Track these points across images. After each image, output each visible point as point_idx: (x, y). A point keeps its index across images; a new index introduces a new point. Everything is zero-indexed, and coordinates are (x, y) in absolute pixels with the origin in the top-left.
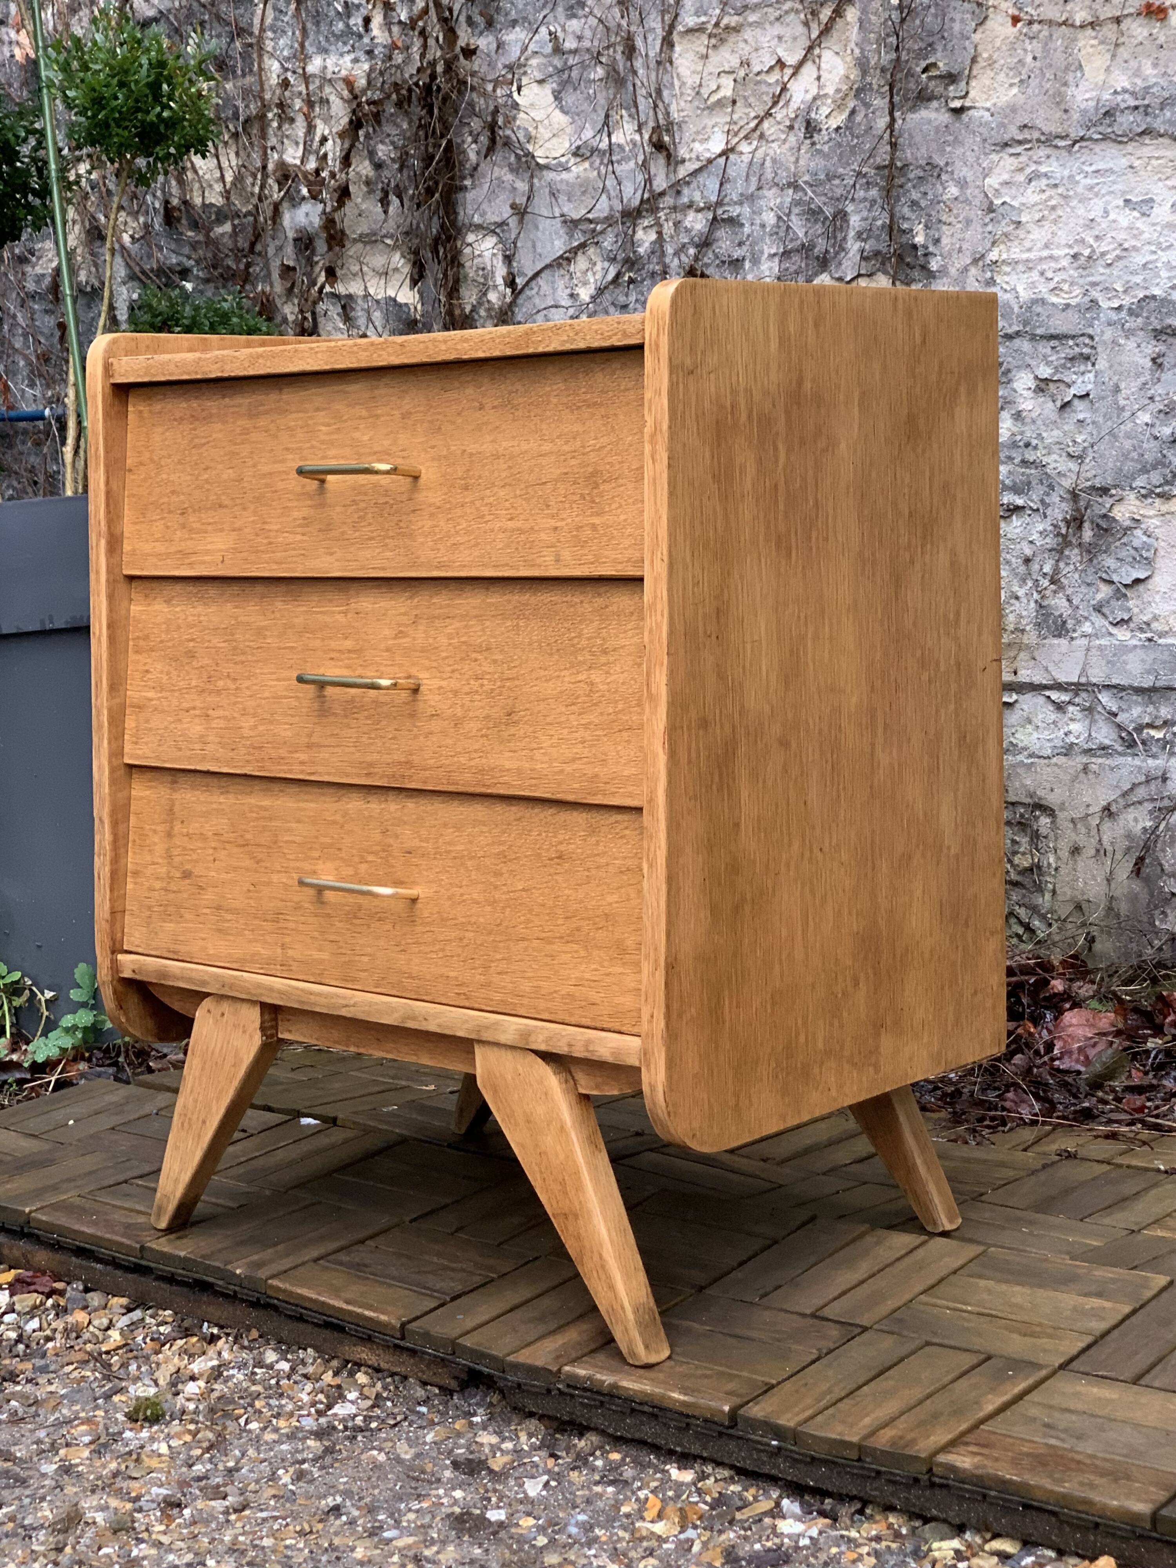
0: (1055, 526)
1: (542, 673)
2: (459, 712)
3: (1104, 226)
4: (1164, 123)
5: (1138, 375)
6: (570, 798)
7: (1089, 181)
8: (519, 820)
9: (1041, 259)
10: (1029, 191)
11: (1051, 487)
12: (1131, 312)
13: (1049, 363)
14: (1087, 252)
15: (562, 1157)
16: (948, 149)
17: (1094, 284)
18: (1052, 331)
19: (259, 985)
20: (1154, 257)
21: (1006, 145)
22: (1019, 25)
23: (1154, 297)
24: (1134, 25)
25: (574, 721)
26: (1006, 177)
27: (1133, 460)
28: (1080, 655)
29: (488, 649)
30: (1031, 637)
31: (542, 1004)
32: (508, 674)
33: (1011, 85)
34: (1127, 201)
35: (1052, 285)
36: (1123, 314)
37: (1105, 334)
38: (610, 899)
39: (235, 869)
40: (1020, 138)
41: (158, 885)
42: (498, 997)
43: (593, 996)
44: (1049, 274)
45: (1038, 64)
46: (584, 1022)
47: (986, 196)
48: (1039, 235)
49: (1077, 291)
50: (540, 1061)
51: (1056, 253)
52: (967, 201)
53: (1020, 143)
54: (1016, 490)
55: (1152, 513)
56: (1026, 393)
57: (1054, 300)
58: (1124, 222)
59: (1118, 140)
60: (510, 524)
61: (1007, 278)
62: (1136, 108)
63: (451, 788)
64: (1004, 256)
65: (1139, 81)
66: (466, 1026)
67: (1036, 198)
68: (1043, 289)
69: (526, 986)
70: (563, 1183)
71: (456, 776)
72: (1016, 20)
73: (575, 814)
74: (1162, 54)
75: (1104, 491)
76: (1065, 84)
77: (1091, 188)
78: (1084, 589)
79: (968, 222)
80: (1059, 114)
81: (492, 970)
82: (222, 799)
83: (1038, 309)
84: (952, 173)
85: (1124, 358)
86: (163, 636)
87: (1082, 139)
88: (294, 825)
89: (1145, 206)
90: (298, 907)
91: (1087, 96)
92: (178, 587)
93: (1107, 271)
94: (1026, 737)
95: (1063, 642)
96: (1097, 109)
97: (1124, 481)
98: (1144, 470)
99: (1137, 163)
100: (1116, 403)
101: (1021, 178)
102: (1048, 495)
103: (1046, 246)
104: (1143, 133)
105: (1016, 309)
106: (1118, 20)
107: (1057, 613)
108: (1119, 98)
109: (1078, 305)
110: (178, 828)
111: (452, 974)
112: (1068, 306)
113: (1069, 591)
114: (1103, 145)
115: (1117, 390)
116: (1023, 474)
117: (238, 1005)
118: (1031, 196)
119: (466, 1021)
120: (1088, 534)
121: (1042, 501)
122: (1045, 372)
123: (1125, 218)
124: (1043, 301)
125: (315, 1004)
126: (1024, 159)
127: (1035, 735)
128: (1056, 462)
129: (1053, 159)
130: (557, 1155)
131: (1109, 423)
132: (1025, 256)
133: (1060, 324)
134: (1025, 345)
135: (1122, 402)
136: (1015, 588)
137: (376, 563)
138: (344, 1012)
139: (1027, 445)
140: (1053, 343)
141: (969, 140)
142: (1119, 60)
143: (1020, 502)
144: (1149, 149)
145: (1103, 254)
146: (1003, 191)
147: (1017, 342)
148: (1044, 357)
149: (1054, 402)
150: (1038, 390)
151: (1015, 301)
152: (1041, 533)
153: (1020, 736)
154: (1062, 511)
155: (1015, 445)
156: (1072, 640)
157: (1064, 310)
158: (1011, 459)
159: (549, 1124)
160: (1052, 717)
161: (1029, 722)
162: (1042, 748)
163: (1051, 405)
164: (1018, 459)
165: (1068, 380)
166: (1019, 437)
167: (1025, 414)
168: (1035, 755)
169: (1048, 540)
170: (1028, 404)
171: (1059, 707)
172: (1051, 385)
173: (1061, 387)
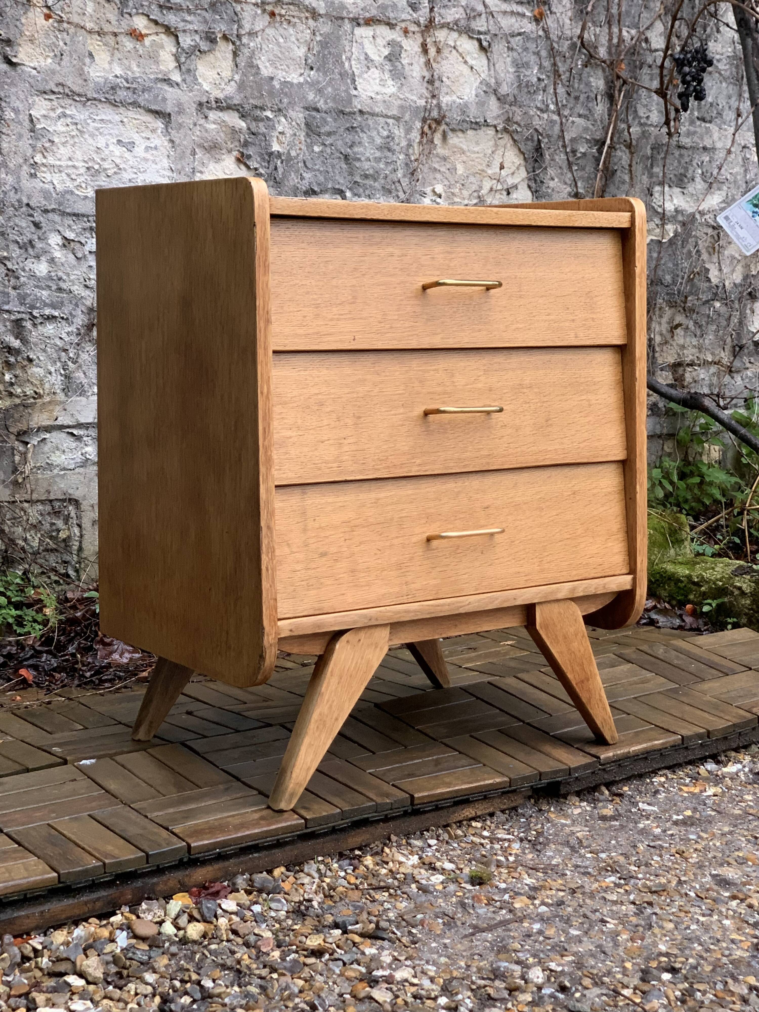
0: (78, 329)
3: (107, 152)
4: (144, 100)
7: (96, 125)
9: (68, 166)
10: (59, 123)
11: (77, 305)
13: (73, 230)
14: (97, 167)
16: (6, 87)
18: (76, 211)
19: (398, 611)
20: (135, 176)
21: (45, 93)
22: (51, 20)
24: (124, 40)
26: (44, 112)
30: (61, 396)
33: (48, 56)
34: (119, 141)
35: (76, 183)
39: (364, 542)
40: (56, 90)
42: (551, 575)
44: (74, 177)
45: (68, 48)
46: (596, 575)
47: (32, 121)
48: (64, 152)
49: (90, 189)
51: (76, 164)
52: (20, 123)
53: (53, 92)
54: (53, 306)
56: (57, 247)
57: (77, 192)
58: (117, 153)
59: (114, 104)
61: (44, 175)
62: (129, 88)
63: (518, 466)
64: (44, 161)
65: (129, 73)
67: (64, 129)
68: (70, 185)
71: (522, 459)
72: (48, 17)
74: (141, 60)
76: (84, 64)
77: (98, 129)
79: (20, 136)
80: (80, 82)
81: (544, 562)
83: (68, 196)
84: (9, 103)
87: (95, 99)
89: (130, 146)
91: (98, 74)
93: (108, 180)
94: (58, 459)
95: (83, 399)
96: (105, 83)
99: (125, 120)
101: (52, 114)
102: (75, 310)
103: (70, 159)
104: (131, 104)
105: (54, 195)
106: (115, 35)
107: (78, 382)
108: (119, 80)
109: (92, 197)
110: (310, 524)
111: (522, 570)
112: (86, 197)
113: (84, 368)
114: (104, 105)
116: (58, 297)
118: (60, 127)
121: (71, 314)
122: (71, 235)
123: (118, 151)
124: (72, 193)
126: (55, 103)
127: (63, 457)
128: (79, 290)
129: (73, 107)
132: (58, 163)
133: (80, 207)
134: (57, 218)
136: (50, 367)
139: (59, 280)
140: (74, 218)
141: (21, 85)
142: (116, 58)
143: (56, 314)
144: (132, 113)
145: (105, 170)
146: (42, 120)
147: (51, 215)
148: (69, 226)
149: (74, 254)
150: (64, 245)
151: (52, 190)
152: (68, 333)
153: (53, 458)
154: (83, 320)
155: (51, 278)
156: (88, 397)
157: (84, 199)
158: (49, 287)
159: (576, 635)
160: (74, 445)
161: (58, 449)
162: (69, 464)
163: (71, 256)
164: (54, 287)
165: (83, 242)
166: (53, 274)
167: (57, 260)
168: (64, 469)
169: (72, 338)
170: (58, 254)
171: (78, 438)
172: (72, 244)
173: (78, 245)
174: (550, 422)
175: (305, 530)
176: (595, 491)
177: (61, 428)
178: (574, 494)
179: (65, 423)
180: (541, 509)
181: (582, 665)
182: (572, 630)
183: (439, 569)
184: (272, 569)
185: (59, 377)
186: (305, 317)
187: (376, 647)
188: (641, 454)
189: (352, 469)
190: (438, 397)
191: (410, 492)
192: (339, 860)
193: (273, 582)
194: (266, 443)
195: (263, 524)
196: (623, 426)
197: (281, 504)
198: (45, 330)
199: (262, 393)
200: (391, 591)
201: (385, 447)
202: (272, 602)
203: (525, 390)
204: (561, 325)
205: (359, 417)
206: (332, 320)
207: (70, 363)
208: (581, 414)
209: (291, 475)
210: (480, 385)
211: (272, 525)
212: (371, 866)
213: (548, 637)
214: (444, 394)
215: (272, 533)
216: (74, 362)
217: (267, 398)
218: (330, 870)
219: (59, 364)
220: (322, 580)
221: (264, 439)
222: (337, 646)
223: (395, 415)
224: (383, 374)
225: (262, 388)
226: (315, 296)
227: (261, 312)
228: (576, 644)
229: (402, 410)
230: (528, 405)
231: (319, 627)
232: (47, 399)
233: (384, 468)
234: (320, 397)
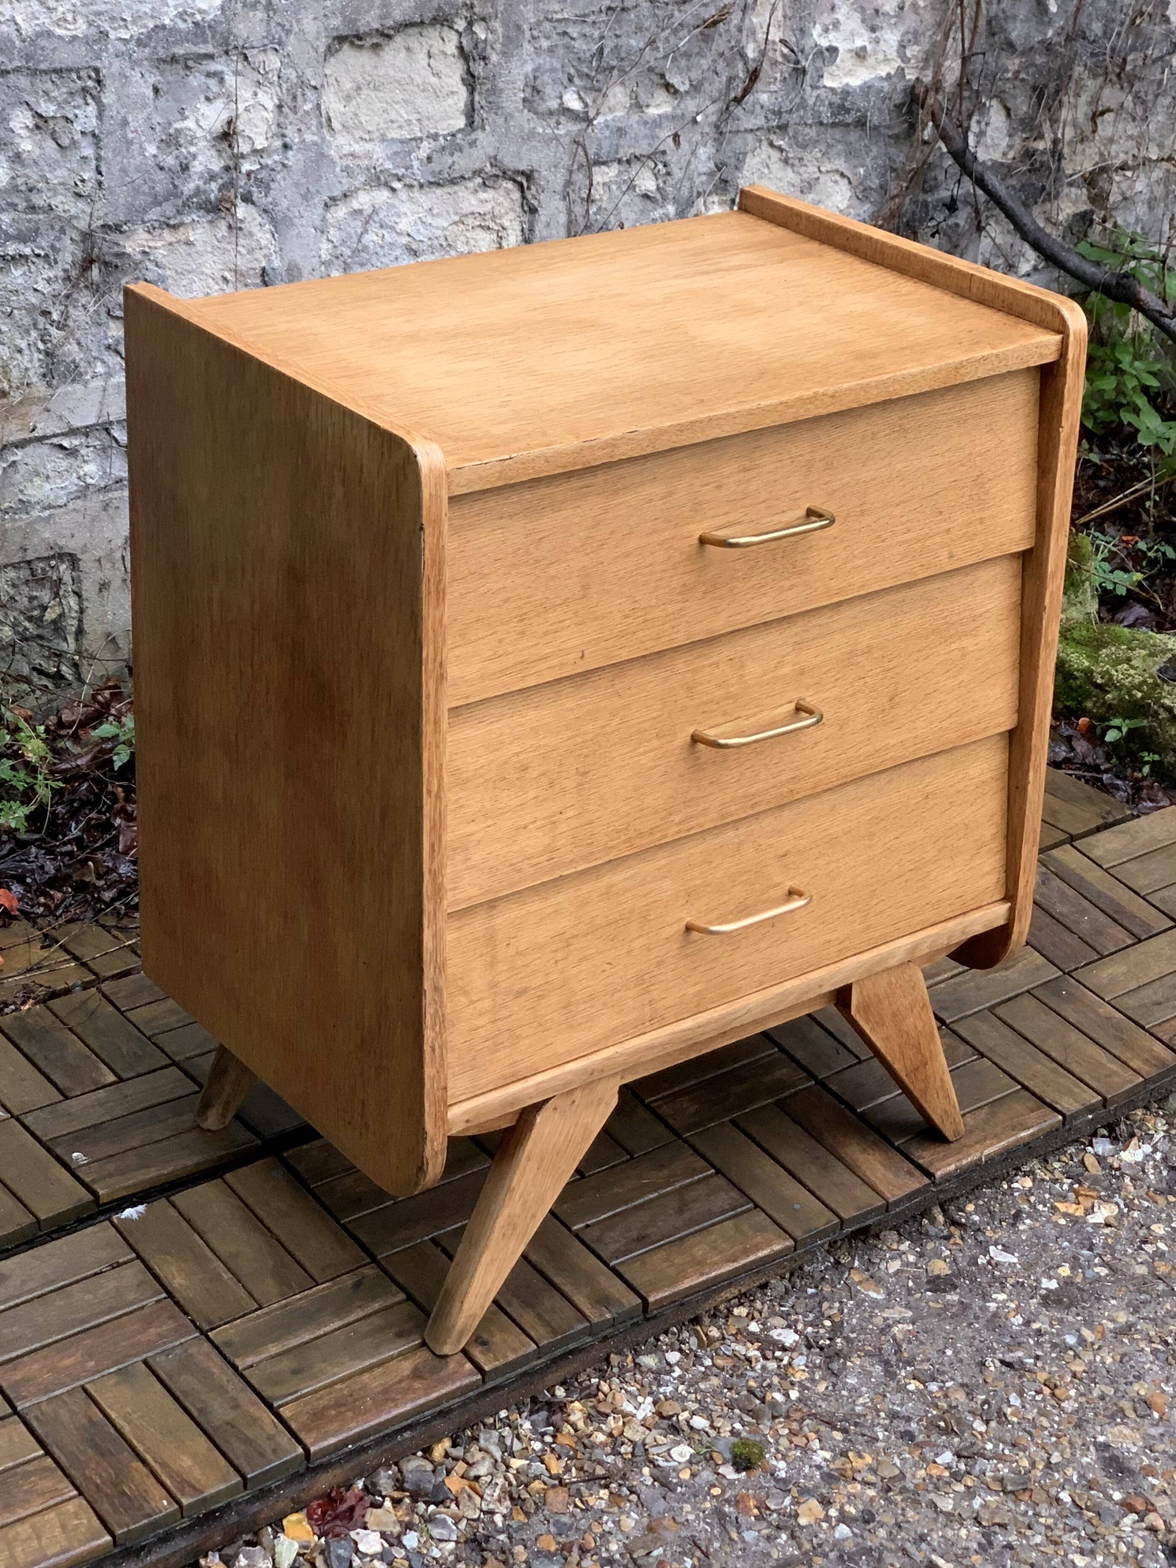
0: (66, 271)
5: (144, 106)
11: (63, 231)
12: (140, 43)
13: (52, 100)
17: (98, 14)
18: (57, 65)
23: (164, 27)
27: (144, 194)
28: (97, 397)
30: (40, 388)
32: (889, 665)
35: (56, 17)
36: (132, 45)
37: (110, 66)
44: (52, 3)
49: (81, 21)
54: (21, 238)
55: (159, 244)
56: (24, 133)
57: (59, 32)
68: (44, 19)
75: (117, 228)
78: (94, 330)
83: (43, 42)
85: (132, 90)
94: (39, 491)
95: (78, 387)
97: (136, 215)
98: (157, 203)
100: (125, 136)
102: (59, 239)
105: (18, 43)
107: (69, 360)
109: (86, 36)
110: (501, 953)
111: (833, 937)
112: (75, 38)
113: (78, 334)
115: (125, 123)
116: (29, 221)
120: (95, 273)
121: (53, 247)
122: (48, 109)
124: (49, 34)
127: (47, 487)
128: (64, 204)
131: (119, 159)
133: (65, 58)
134: (23, 81)
135: (131, 136)
136: (19, 342)
139: (31, 190)
140: (54, 77)
143: (27, 251)
147: (12, 79)
148: (46, 93)
149: (55, 140)
150: (37, 127)
151: (14, 35)
152: (49, 281)
153: (29, 491)
154: (73, 254)
155: (15, 189)
156: (86, 383)
157: (70, 42)
158: (14, 206)
159: (912, 1006)
160: (64, 464)
161: (38, 474)
162: (57, 497)
163: (51, 144)
164: (22, 205)
165: (70, 116)
166: (20, 181)
167: (25, 155)
168: (50, 507)
169: (56, 286)
170: (26, 146)
171: (72, 453)
172: (51, 123)
173: (62, 123)
174: (897, 700)
175: (492, 964)
176: (960, 787)
177: (40, 439)
178: (927, 797)
179: (49, 432)
180: (871, 836)
181: (918, 1047)
182: (906, 1002)
183: (701, 969)
184: (441, 1048)
185: (36, 355)
186: (501, 641)
187: (599, 1104)
188: (1041, 722)
189: (571, 857)
190: (715, 707)
191: (664, 862)
192: (531, 1413)
193: (442, 1065)
194: (435, 866)
195: (427, 985)
196: (1016, 675)
197: (455, 935)
198: (7, 280)
199: (429, 792)
200: (626, 1020)
201: (625, 809)
202: (440, 1093)
203: (859, 659)
204: (928, 543)
205: (585, 773)
206: (546, 634)
207: (53, 331)
208: (950, 674)
209: (474, 892)
210: (785, 670)
211: (442, 983)
212: (581, 1425)
213: (868, 1021)
214: (727, 698)
215: (441, 995)
216: (61, 326)
217: (438, 797)
218: (518, 1437)
219: (34, 334)
220: (518, 1032)
221: (432, 858)
222: (538, 1119)
223: (645, 753)
224: (628, 692)
225: (429, 783)
226: (520, 603)
227: (430, 666)
228: (910, 1021)
229: (655, 743)
230: (862, 682)
231: (512, 1104)
232: (16, 397)
233: (624, 842)
234: (523, 756)
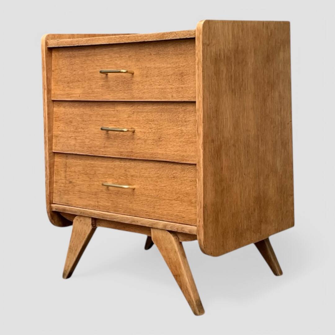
1: (168, 127)
2: (146, 138)
6: (176, 161)
8: (163, 167)
15: (175, 260)
19: (91, 213)
25: (177, 140)
29: (153, 121)
31: (169, 217)
32: (159, 128)
38: (188, 189)
39: (84, 181)
41: (62, 185)
42: (157, 215)
43: (183, 215)
46: (181, 222)
50: (169, 233)
60: (159, 87)
63: (144, 159)
66: (149, 224)
69: (165, 213)
70: (176, 267)
71: (145, 155)
73: (178, 165)
81: (155, 208)
82: (80, 162)
86: (63, 117)
88: (100, 169)
90: (102, 191)
92: (67, 103)
110: (68, 169)
111: (144, 209)
117: (85, 218)
119: (148, 222)
125: (107, 218)
130: (174, 259)
137: (122, 97)
138: (114, 220)
159: (172, 250)
175: (66, 171)
184: (47, 183)
186: (64, 87)
189: (79, 149)
193: (48, 188)
197: (59, 160)
200: (92, 203)
202: (47, 196)
205: (83, 129)
211: (47, 167)
215: (47, 170)
222: (74, 220)
225: (44, 114)
226: (68, 79)
